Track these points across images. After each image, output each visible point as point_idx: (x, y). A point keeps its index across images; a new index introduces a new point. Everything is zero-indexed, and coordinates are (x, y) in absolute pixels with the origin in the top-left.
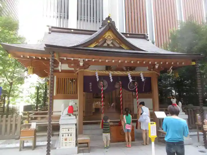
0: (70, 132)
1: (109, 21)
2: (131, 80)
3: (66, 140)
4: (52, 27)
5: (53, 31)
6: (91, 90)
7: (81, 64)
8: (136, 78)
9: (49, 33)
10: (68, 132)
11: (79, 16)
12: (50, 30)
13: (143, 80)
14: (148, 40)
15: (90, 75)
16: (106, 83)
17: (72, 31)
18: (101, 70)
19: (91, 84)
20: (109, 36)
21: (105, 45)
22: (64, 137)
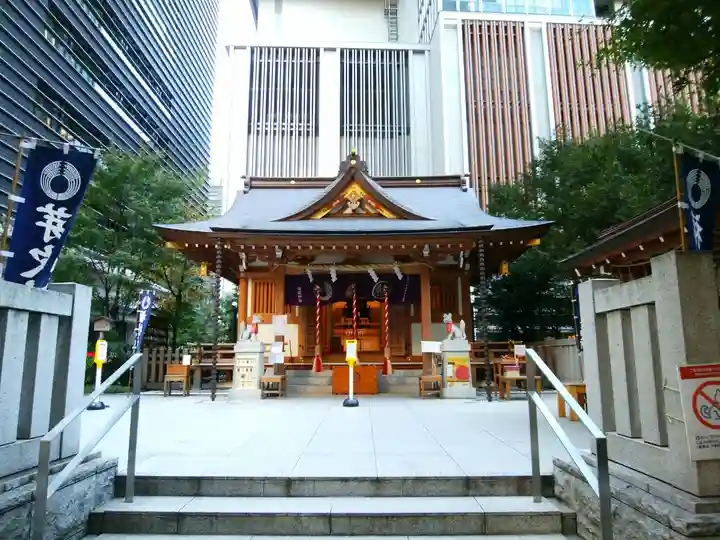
0: (250, 364)
1: (353, 162)
2: (376, 279)
3: (243, 377)
4: (252, 179)
5: (251, 187)
6: (300, 301)
7: (279, 254)
8: (387, 277)
9: (245, 192)
10: (245, 364)
11: (346, 125)
12: (246, 185)
13: (400, 277)
14: (465, 190)
15: (298, 273)
16: (329, 288)
17: (293, 182)
18: (328, 265)
19: (299, 289)
20: (354, 192)
21: (348, 211)
22: (241, 372)
